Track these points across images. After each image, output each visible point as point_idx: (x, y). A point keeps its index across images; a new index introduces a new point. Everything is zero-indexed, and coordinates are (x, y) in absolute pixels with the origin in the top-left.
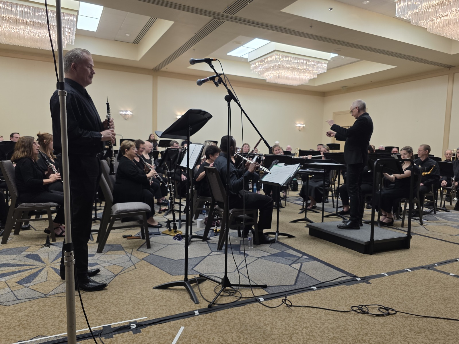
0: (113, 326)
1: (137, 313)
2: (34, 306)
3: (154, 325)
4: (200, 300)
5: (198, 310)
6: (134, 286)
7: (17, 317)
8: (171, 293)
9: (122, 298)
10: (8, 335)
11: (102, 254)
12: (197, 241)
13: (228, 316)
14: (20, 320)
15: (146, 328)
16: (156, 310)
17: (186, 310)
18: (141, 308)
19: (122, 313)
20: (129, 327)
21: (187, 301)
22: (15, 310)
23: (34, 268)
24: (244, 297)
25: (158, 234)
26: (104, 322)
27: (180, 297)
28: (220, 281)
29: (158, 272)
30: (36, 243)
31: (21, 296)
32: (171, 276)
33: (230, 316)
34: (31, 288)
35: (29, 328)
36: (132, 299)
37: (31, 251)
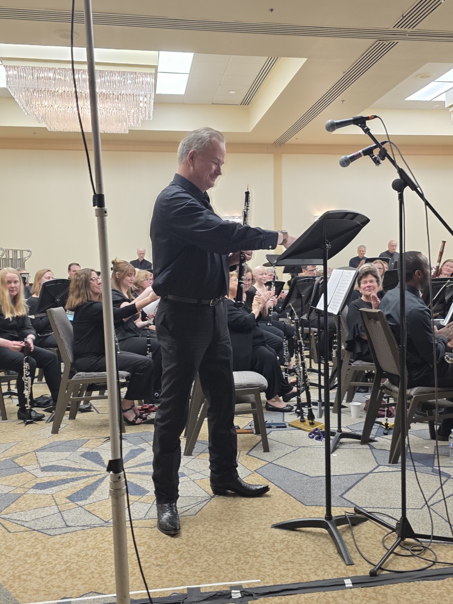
0: (204, 589)
1: (243, 569)
2: (88, 540)
3: (271, 598)
4: (356, 559)
5: (351, 578)
6: (240, 520)
7: (64, 556)
8: (303, 539)
9: (219, 539)
10: (49, 585)
11: (192, 457)
12: (350, 443)
13: (408, 597)
14: (67, 562)
15: (257, 601)
16: (275, 569)
17: (328, 575)
18: (251, 561)
19: (219, 567)
20: (228, 596)
21: (330, 557)
22: (62, 545)
23: (92, 476)
24: (442, 561)
25: (282, 426)
26: (190, 580)
27: (319, 548)
28: (394, 524)
29: (280, 496)
30: (98, 434)
31: (72, 522)
32: (304, 506)
33: (413, 598)
34: (86, 508)
35: (79, 576)
36: (236, 542)
37: (90, 447)
